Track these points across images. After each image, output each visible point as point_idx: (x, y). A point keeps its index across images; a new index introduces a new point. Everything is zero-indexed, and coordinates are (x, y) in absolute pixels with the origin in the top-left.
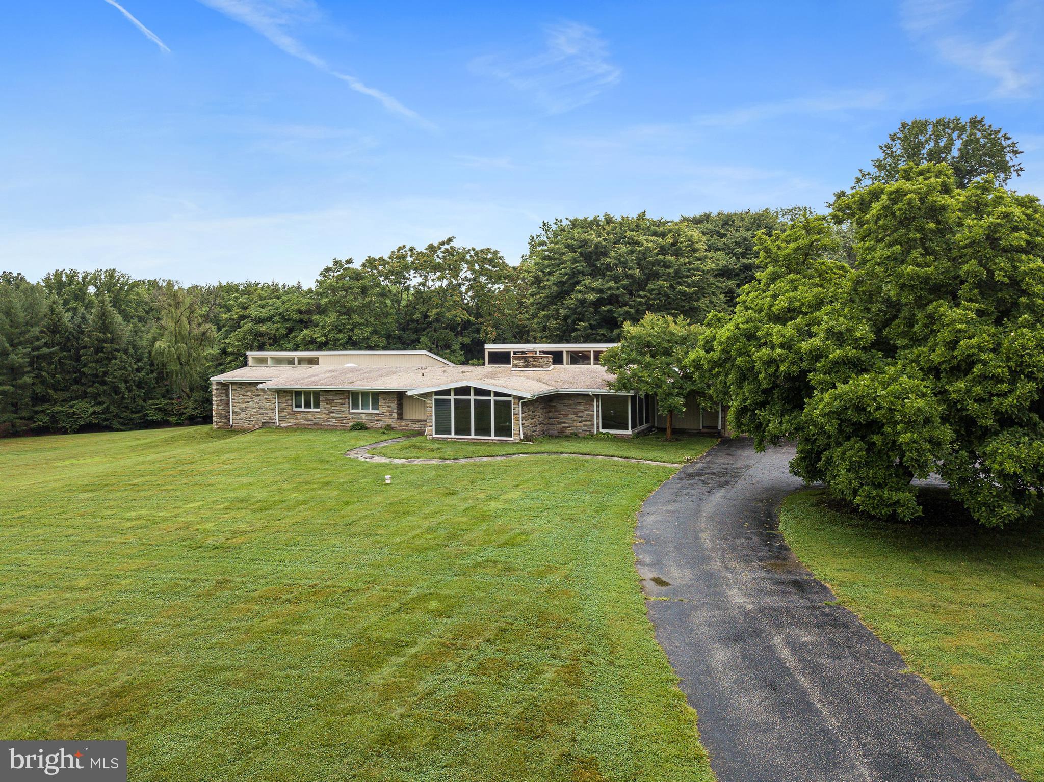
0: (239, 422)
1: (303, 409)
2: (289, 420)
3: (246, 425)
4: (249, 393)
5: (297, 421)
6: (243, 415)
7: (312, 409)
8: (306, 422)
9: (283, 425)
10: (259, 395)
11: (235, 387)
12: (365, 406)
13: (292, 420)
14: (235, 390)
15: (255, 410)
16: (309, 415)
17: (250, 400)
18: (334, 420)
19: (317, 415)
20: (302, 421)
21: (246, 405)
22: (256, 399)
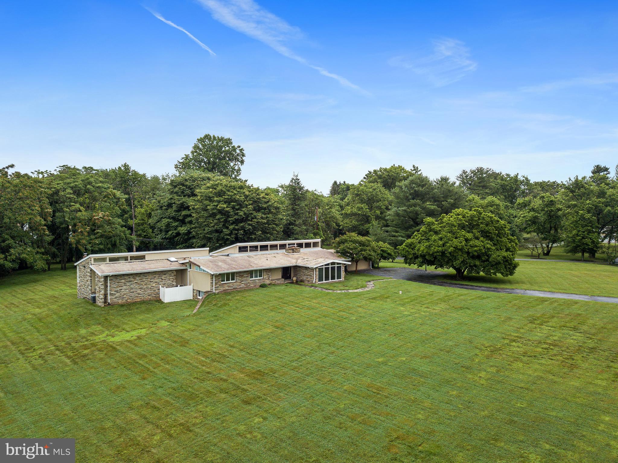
0: (115, 300)
1: (226, 282)
2: (220, 289)
3: (120, 301)
4: (123, 281)
5: (224, 289)
6: (118, 294)
7: (231, 281)
8: (229, 288)
9: (217, 292)
10: (130, 281)
11: (112, 278)
12: (256, 276)
13: (221, 289)
14: (112, 280)
15: (128, 291)
16: (231, 285)
17: (124, 285)
18: (243, 285)
19: (235, 284)
20: (227, 288)
21: (120, 288)
22: (128, 284)
